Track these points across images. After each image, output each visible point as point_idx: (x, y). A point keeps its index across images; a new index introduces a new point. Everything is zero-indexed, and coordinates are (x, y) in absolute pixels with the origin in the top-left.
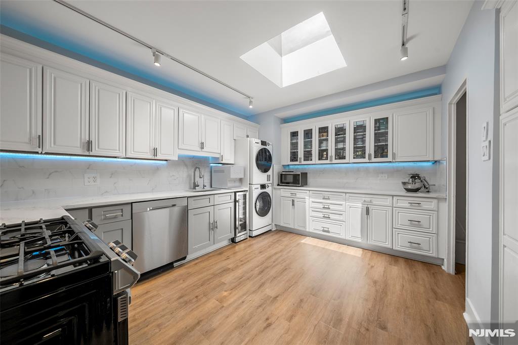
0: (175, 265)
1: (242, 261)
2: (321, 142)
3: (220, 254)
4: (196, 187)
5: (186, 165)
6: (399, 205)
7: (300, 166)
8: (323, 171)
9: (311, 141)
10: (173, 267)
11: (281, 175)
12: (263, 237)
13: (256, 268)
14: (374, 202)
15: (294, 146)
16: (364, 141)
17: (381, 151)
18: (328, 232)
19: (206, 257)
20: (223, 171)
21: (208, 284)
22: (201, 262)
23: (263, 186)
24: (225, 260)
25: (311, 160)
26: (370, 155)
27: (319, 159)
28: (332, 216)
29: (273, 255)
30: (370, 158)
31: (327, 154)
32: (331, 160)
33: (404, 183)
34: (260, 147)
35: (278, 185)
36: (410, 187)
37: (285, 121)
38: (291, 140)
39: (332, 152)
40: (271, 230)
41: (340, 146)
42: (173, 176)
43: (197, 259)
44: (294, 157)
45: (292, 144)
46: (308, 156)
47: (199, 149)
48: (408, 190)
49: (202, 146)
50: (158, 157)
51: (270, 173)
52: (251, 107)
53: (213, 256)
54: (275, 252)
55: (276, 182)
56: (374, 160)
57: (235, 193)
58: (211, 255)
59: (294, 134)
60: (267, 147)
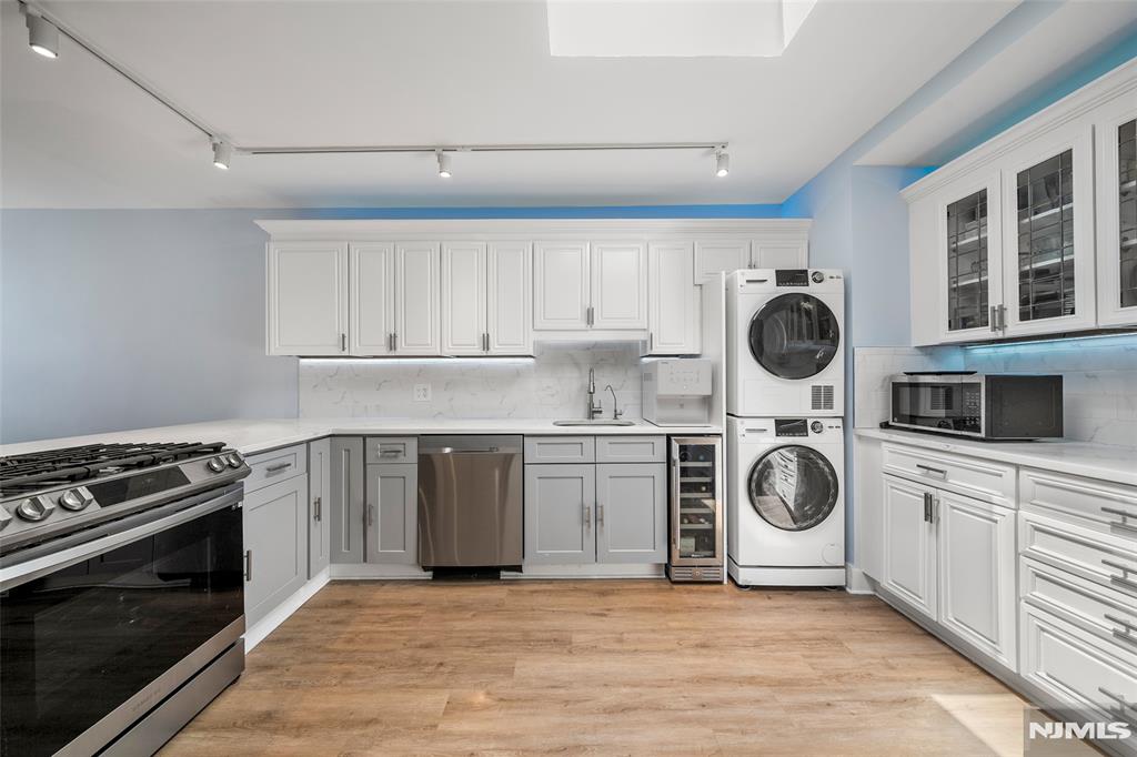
0: (504, 575)
1: (620, 641)
3: (603, 594)
4: (595, 415)
5: (577, 365)
10: (498, 578)
11: (897, 387)
12: (782, 601)
13: (625, 685)
15: (968, 258)
19: (571, 585)
20: (651, 377)
21: (488, 652)
22: (545, 591)
23: (791, 426)
24: (593, 614)
29: (728, 680)
34: (771, 292)
35: (885, 426)
37: (920, 168)
38: (953, 239)
40: (841, 589)
42: (548, 387)
43: (550, 581)
44: (968, 305)
45: (955, 253)
47: (583, 325)
49: (590, 316)
50: (492, 351)
51: (832, 375)
52: (723, 173)
53: (586, 590)
54: (756, 672)
55: (868, 414)
57: (669, 437)
58: (585, 586)
60: (812, 289)
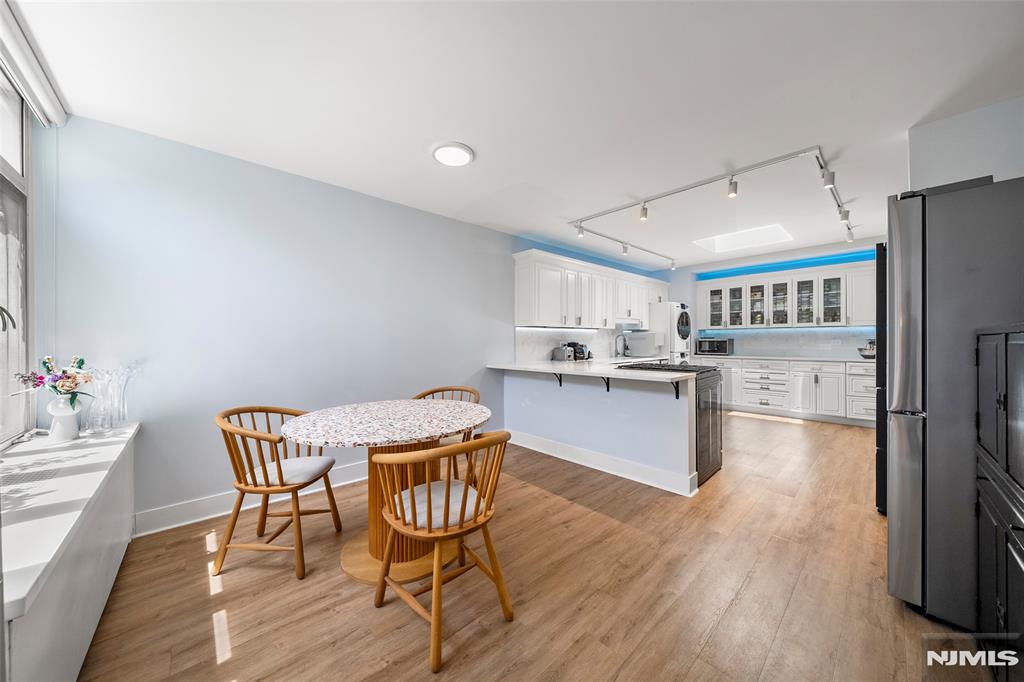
2: (753, 303)
6: (853, 371)
7: (724, 331)
8: (756, 337)
9: (740, 302)
11: (700, 342)
14: (824, 370)
15: (716, 307)
16: (809, 303)
17: (832, 314)
18: (767, 404)
20: (644, 339)
23: (682, 355)
25: (741, 324)
26: (818, 320)
27: (752, 323)
28: (771, 387)
30: (818, 323)
31: (762, 317)
32: (768, 324)
33: (860, 350)
34: (680, 310)
35: (696, 354)
36: (867, 353)
37: (702, 277)
38: (712, 299)
39: (769, 314)
41: (780, 307)
44: (716, 320)
45: (713, 304)
46: (736, 319)
47: (627, 316)
48: (866, 357)
49: (629, 313)
50: (607, 327)
51: (688, 339)
52: (673, 269)
55: (693, 351)
56: (823, 324)
59: (716, 293)
60: (686, 310)
